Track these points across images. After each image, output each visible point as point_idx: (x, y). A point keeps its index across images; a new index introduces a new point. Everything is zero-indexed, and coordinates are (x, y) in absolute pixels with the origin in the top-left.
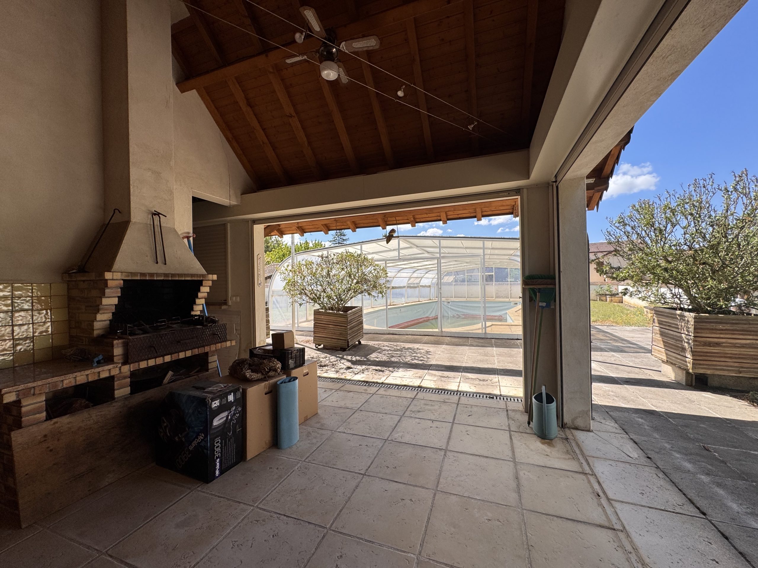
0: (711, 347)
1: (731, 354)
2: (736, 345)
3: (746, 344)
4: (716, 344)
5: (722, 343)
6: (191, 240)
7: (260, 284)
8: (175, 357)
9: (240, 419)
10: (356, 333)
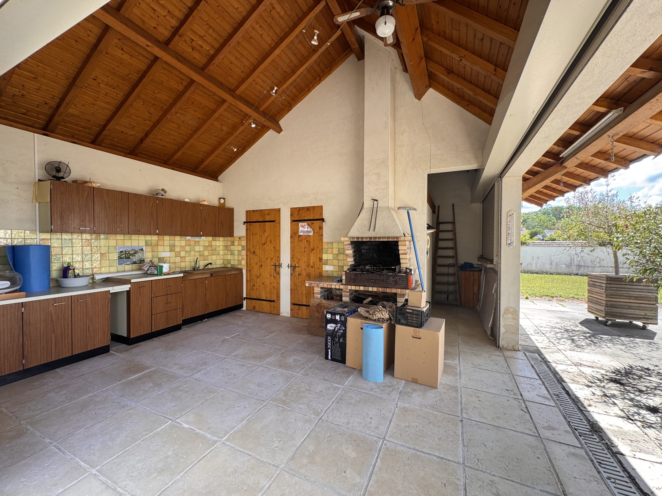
6: (410, 211)
7: (509, 244)
8: (366, 289)
9: (344, 335)
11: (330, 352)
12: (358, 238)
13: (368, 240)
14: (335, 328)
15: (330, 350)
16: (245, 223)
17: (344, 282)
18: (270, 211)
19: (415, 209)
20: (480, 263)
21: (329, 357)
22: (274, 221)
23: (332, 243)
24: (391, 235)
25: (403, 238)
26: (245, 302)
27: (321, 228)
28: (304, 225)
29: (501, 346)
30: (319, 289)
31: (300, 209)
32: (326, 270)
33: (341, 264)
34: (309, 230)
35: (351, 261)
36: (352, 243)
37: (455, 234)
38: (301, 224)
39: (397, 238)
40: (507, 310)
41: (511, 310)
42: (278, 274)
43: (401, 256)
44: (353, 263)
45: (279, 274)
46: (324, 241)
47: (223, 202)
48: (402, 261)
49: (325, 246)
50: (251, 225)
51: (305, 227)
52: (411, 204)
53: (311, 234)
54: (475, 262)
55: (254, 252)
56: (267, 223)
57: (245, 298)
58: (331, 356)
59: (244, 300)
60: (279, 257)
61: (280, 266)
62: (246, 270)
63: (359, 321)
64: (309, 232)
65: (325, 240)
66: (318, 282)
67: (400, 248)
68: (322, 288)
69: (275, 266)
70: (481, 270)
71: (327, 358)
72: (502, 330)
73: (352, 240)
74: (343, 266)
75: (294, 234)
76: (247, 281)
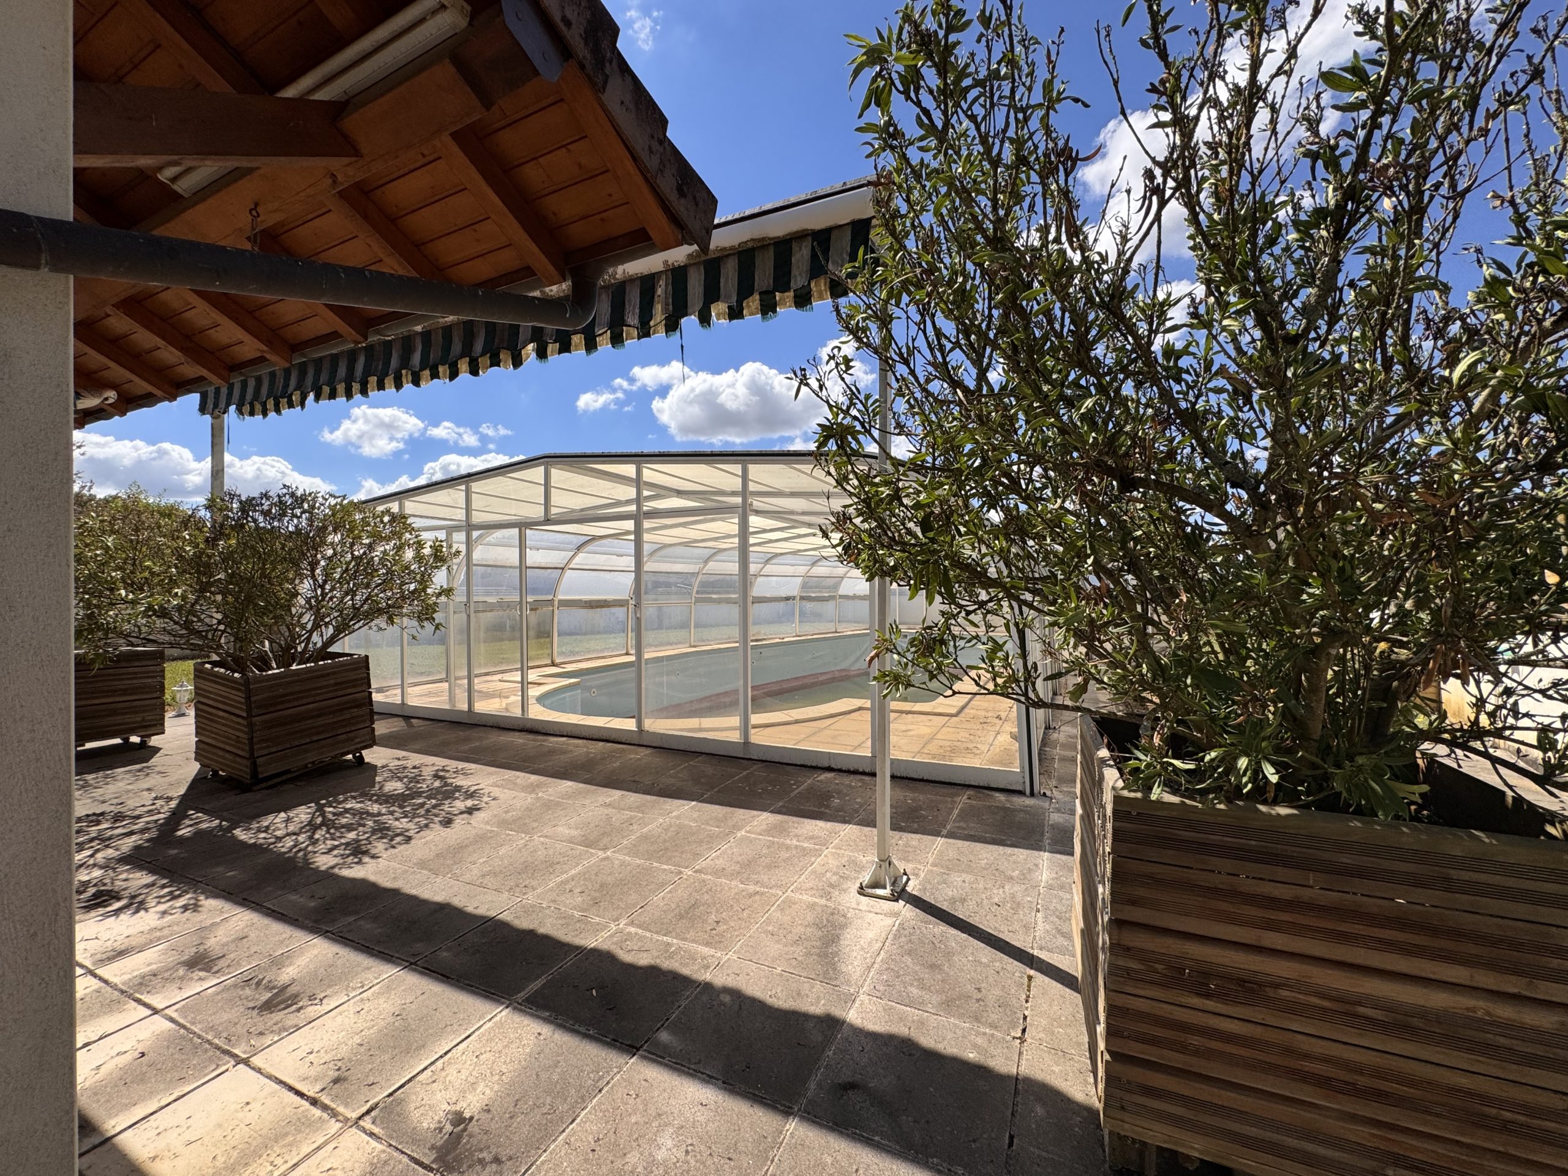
0: (1208, 996)
1: (1326, 1060)
2: (1361, 1010)
3: (1424, 1013)
4: (1242, 982)
5: (1277, 986)
10: (318, 733)
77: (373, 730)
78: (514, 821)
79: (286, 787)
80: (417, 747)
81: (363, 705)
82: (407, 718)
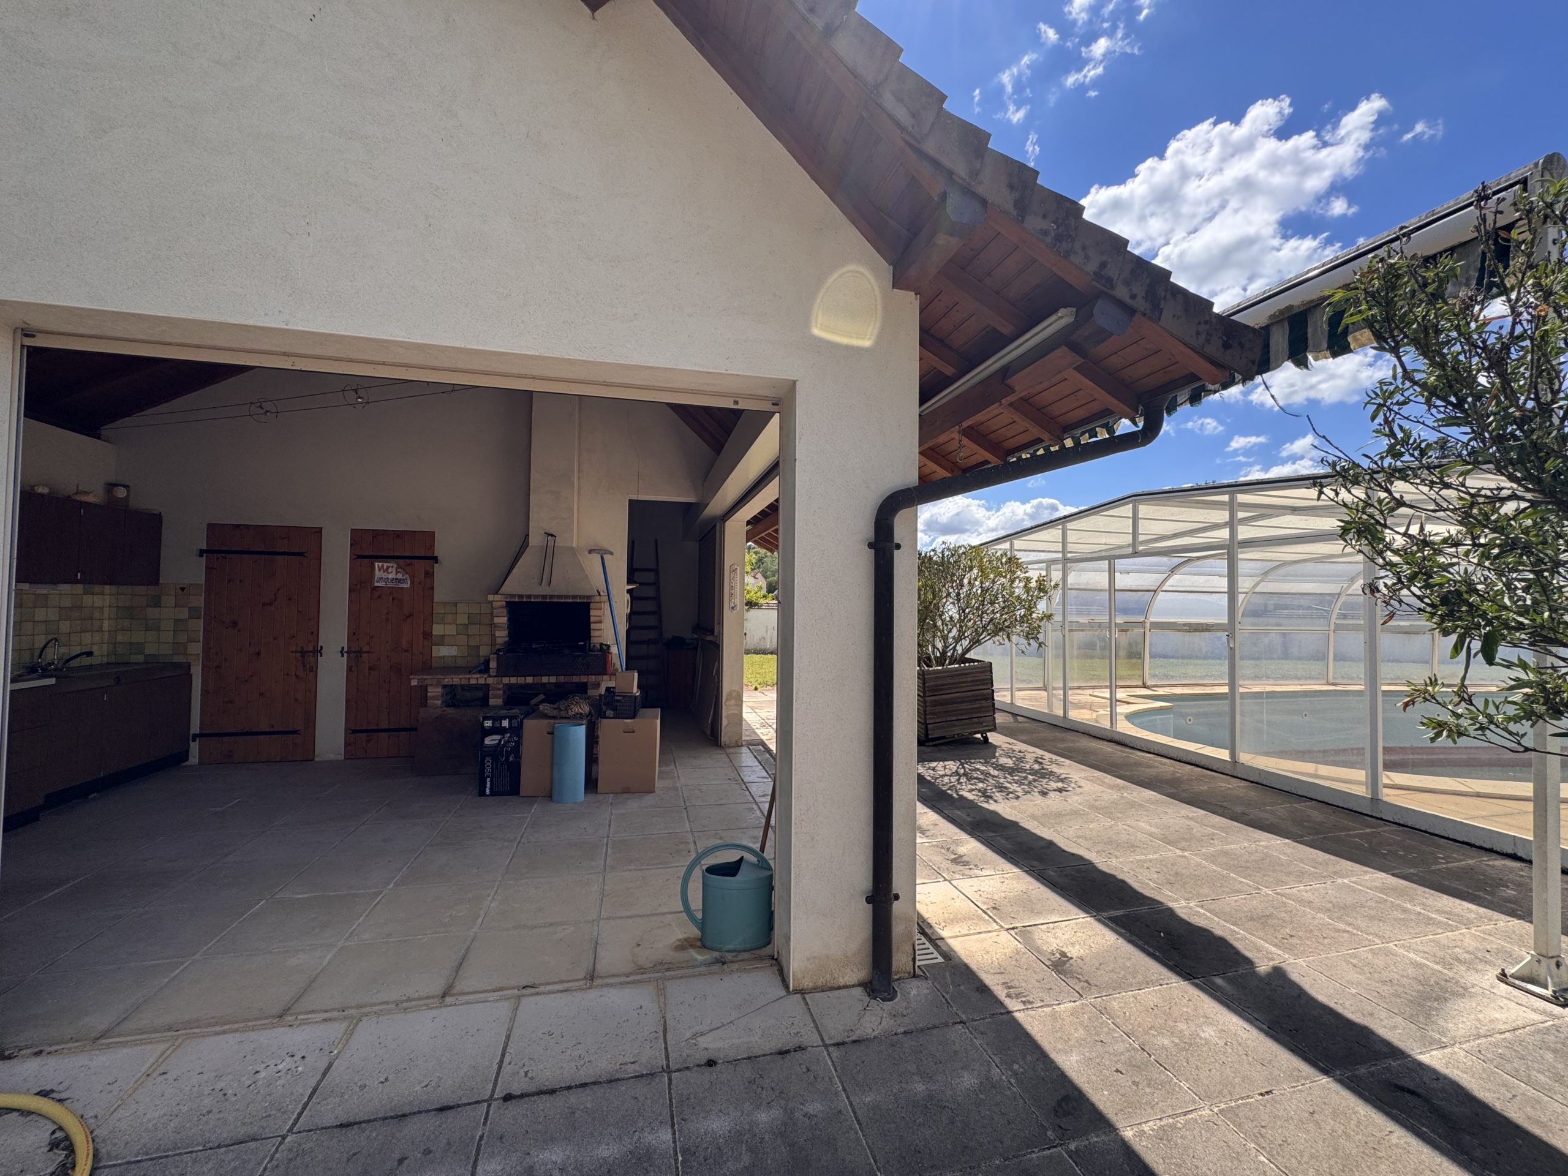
6: (605, 556)
7: (733, 608)
8: (537, 680)
9: (517, 750)
10: (962, 715)
11: (488, 783)
12: (521, 596)
13: (540, 600)
14: (500, 741)
15: (488, 779)
16: (201, 553)
17: (493, 672)
18: (289, 532)
19: (612, 553)
20: (695, 636)
21: (488, 791)
22: (301, 554)
23: (455, 604)
24: (578, 593)
25: (597, 598)
26: (194, 747)
27: (429, 575)
28: (388, 568)
29: (723, 744)
30: (440, 690)
31: (376, 534)
32: (441, 654)
33: (474, 642)
34: (400, 576)
35: (502, 635)
36: (509, 605)
37: (658, 589)
38: (380, 564)
39: (589, 597)
40: (730, 695)
41: (734, 694)
42: (311, 670)
43: (593, 626)
44: (507, 639)
45: (314, 670)
46: (435, 600)
47: (125, 494)
48: (593, 633)
49: (438, 609)
50: (225, 558)
51: (390, 571)
52: (606, 545)
53: (407, 585)
54: (688, 635)
55: (235, 624)
56: (279, 557)
57: (195, 736)
58: (491, 789)
59: (194, 740)
60: (316, 634)
61: (317, 651)
62: (204, 666)
63: (546, 722)
64: (400, 581)
65: (439, 595)
66: (440, 677)
67: (592, 613)
68: (445, 686)
69: (303, 653)
70: (696, 649)
71: (482, 793)
72: (725, 722)
73: (508, 600)
74: (478, 647)
75: (360, 585)
76: (205, 692)
77: (994, 718)
78: (1102, 809)
79: (943, 748)
80: (1024, 738)
81: (988, 699)
82: (1015, 715)
